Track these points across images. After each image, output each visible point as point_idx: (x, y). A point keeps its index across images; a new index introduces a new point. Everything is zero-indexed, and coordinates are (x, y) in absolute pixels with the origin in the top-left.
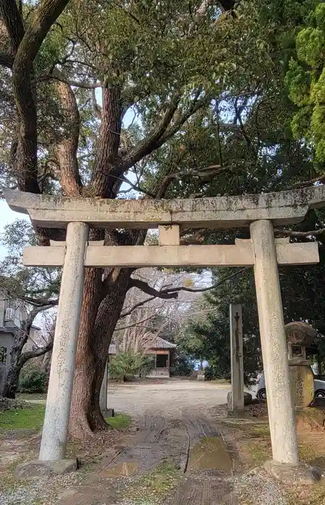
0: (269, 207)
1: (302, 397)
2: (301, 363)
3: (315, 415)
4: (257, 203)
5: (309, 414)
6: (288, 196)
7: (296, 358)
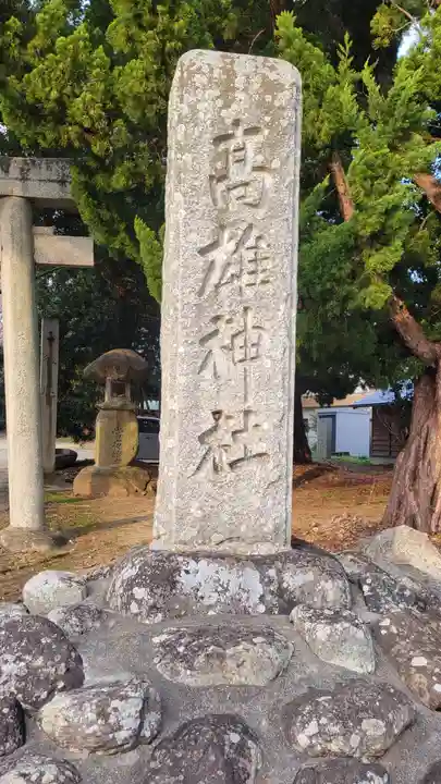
0: (24, 179)
1: (119, 453)
2: (122, 406)
3: (135, 475)
4: (7, 172)
5: (126, 475)
6: (55, 167)
7: (115, 400)
